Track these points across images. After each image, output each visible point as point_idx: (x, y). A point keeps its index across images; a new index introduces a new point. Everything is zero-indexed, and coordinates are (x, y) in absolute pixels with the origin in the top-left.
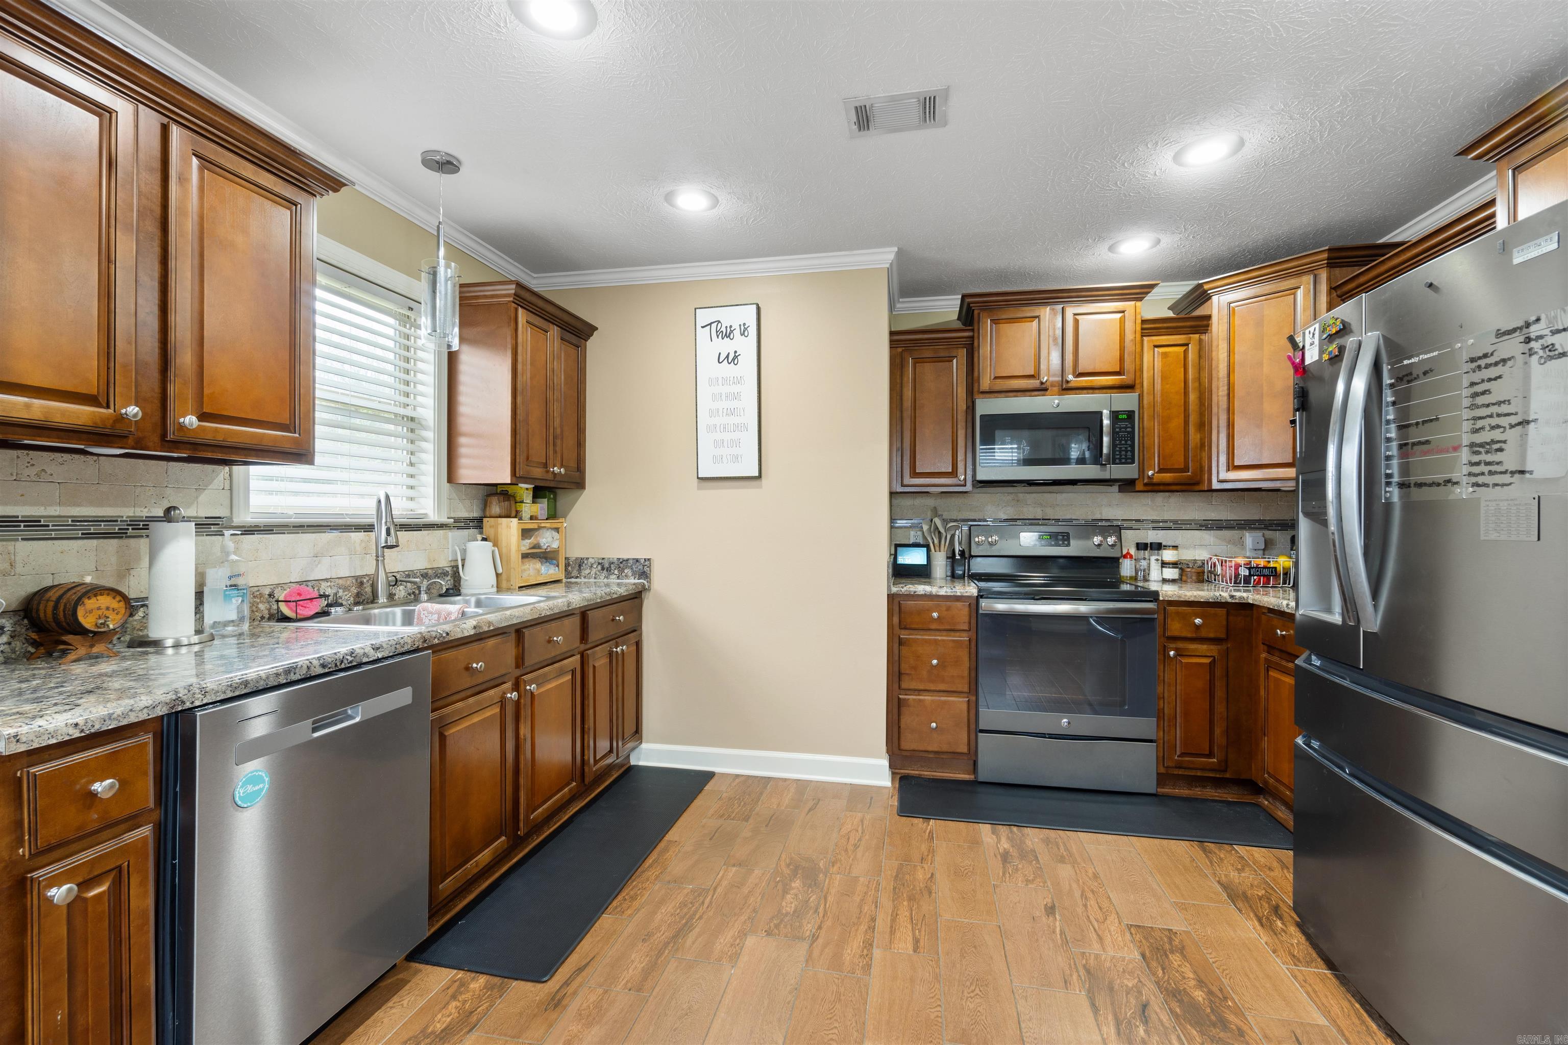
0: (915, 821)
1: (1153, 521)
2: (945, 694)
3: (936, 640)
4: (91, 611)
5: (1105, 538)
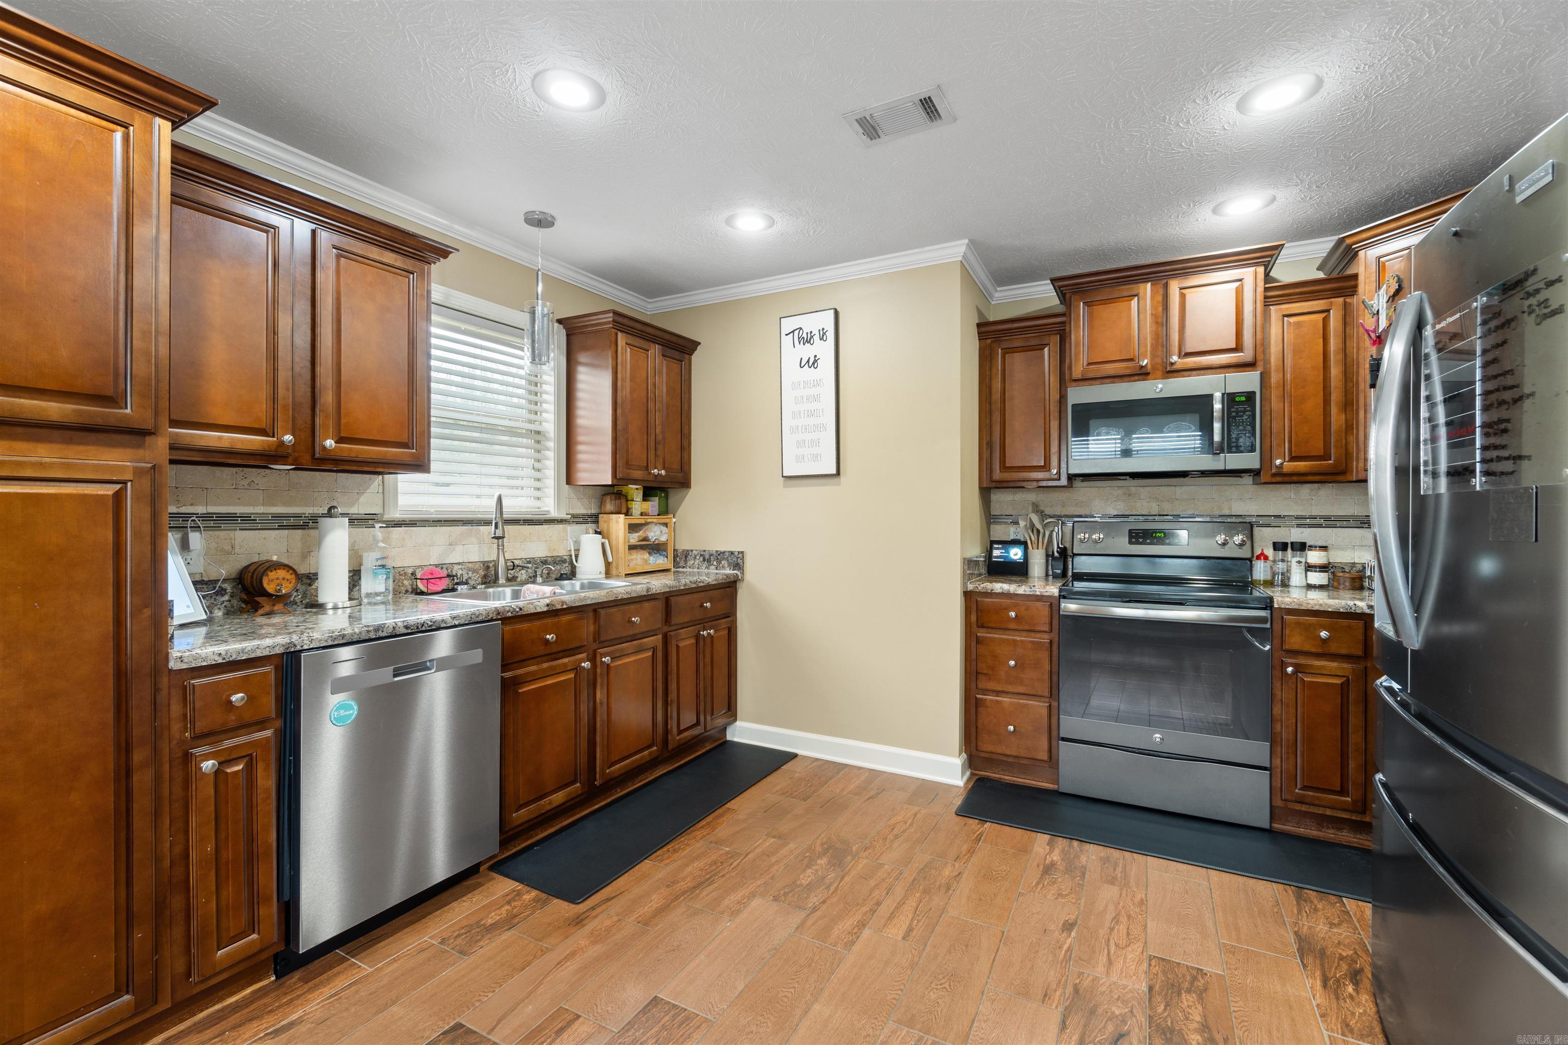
0: (971, 821)
1: (1297, 518)
2: (1024, 697)
3: (1015, 641)
4: (272, 581)
5: (1232, 537)
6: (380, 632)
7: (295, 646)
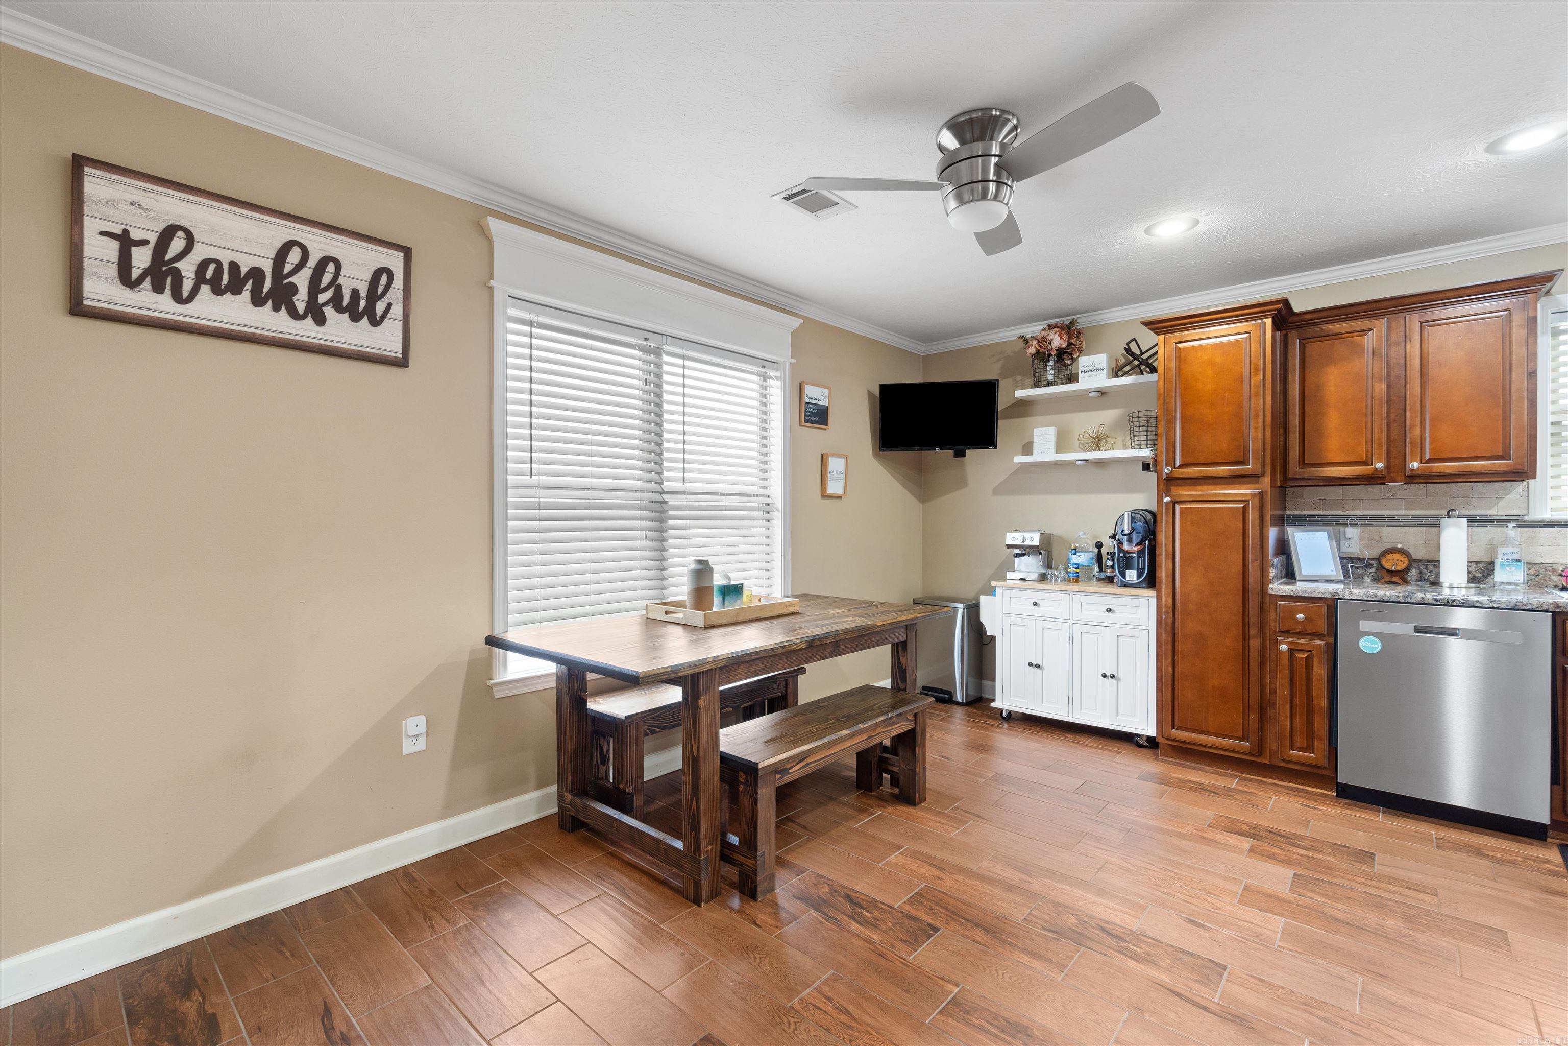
4: (1389, 560)
6: (1409, 599)
7: (1339, 595)
